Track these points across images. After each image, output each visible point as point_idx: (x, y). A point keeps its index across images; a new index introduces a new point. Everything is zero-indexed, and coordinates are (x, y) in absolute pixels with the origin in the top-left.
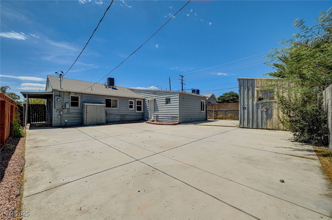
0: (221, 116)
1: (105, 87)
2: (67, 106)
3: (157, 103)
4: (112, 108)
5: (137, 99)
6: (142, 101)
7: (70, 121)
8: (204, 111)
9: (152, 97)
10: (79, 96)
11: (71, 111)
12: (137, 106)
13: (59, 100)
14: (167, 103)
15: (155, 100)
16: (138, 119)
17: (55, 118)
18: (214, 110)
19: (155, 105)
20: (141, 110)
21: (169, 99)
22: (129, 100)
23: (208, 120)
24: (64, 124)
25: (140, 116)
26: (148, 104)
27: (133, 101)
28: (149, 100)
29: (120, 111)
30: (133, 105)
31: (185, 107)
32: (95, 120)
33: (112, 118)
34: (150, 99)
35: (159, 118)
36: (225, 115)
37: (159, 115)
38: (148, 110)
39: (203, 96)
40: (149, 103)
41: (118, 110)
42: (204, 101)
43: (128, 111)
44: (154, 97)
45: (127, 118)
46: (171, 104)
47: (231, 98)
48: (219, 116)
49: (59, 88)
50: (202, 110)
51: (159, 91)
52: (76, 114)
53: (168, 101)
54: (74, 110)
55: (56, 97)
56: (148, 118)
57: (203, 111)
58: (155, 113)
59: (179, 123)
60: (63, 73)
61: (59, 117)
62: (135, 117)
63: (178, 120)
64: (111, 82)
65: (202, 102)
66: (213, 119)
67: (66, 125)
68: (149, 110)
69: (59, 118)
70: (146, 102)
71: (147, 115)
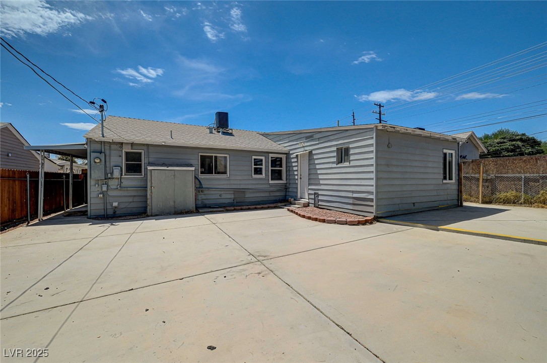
0: (511, 194)
1: (208, 131)
2: (116, 173)
3: (316, 162)
4: (214, 176)
5: (271, 153)
6: (284, 157)
7: (122, 206)
8: (450, 179)
9: (303, 147)
10: (143, 151)
11: (125, 183)
12: (272, 170)
13: (97, 161)
14: (340, 161)
15: (310, 153)
16: (273, 198)
17: (92, 199)
18: (482, 176)
19: (312, 167)
20: (281, 179)
21: (347, 150)
22: (254, 157)
23: (465, 204)
24: (110, 212)
25: (278, 191)
26: (296, 164)
27: (263, 158)
28: (297, 156)
29: (232, 182)
30: (263, 167)
31: (395, 169)
32: (172, 203)
33: (212, 197)
34: (300, 152)
35: (320, 198)
36: (526, 192)
37: (320, 192)
38: (296, 177)
39: (450, 138)
40: (297, 162)
41: (229, 179)
42: (453, 152)
43: (251, 182)
44: (308, 146)
45: (250, 196)
46: (352, 163)
47: (508, 145)
48: (502, 195)
49: (97, 136)
50: (445, 178)
51: (321, 132)
52: (136, 190)
53: (343, 155)
54: (131, 180)
55: (94, 155)
56: (297, 196)
57: (448, 181)
58: (310, 187)
59: (377, 219)
60: (105, 102)
61: (101, 196)
62: (267, 194)
63: (373, 210)
64: (222, 121)
65: (445, 154)
66: (478, 202)
67: (115, 212)
68: (297, 179)
69: (101, 198)
70: (293, 160)
71: (295, 190)
